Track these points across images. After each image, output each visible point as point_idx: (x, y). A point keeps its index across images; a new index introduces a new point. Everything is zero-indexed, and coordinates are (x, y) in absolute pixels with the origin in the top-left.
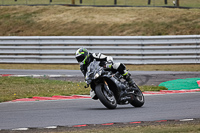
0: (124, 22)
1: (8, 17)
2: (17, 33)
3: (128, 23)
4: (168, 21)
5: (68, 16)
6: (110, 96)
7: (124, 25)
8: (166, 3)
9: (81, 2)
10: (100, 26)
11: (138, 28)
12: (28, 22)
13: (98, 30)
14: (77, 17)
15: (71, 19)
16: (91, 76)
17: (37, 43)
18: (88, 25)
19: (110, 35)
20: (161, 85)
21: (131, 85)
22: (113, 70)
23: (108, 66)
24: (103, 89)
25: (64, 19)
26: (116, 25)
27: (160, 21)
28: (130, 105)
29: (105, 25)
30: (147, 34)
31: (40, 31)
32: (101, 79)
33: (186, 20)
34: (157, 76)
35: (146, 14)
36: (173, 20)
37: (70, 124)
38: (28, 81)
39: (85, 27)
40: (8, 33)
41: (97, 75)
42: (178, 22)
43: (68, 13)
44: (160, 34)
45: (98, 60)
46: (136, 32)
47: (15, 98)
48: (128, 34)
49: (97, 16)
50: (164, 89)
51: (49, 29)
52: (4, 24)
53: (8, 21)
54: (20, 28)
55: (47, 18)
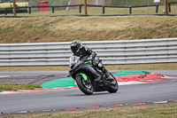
0: (119, 28)
1: (31, 27)
2: (36, 40)
3: (122, 29)
5: (77, 25)
7: (119, 31)
8: (157, 12)
10: (100, 32)
11: (129, 33)
12: (46, 30)
13: (98, 36)
14: (84, 25)
15: (79, 27)
18: (91, 32)
19: (107, 39)
25: (74, 27)
26: (112, 32)
27: (147, 27)
29: (104, 31)
30: (135, 38)
31: (54, 38)
33: (168, 26)
35: (138, 21)
36: (158, 26)
39: (89, 34)
40: (28, 40)
42: (161, 27)
43: (78, 22)
46: (127, 37)
48: (121, 39)
49: (100, 24)
51: (60, 36)
52: (26, 33)
53: (30, 30)
54: (38, 36)
55: (61, 27)
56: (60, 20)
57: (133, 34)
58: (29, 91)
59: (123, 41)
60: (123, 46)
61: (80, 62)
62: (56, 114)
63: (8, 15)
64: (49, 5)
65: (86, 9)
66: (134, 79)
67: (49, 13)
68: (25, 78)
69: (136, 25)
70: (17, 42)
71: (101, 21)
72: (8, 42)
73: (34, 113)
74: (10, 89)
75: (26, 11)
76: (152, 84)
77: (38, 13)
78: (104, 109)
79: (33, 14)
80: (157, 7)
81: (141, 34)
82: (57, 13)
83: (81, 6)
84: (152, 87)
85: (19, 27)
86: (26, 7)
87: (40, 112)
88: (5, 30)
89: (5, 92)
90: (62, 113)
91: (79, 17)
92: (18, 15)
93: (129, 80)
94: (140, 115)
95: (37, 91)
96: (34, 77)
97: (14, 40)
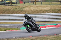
0: (47, 9)
1: (17, 9)
2: (18, 13)
4: (59, 9)
11: (50, 11)
12: (22, 10)
13: (40, 12)
14: (35, 8)
15: (33, 9)
19: (43, 13)
25: (31, 9)
26: (45, 10)
27: (57, 9)
39: (37, 11)
40: (16, 13)
43: (33, 7)
46: (50, 12)
49: (40, 8)
51: (27, 12)
52: (15, 11)
53: (16, 10)
55: (27, 9)
56: (27, 6)
57: (52, 11)
58: (16, 31)
59: (48, 14)
60: (48, 15)
61: (27, 21)
62: (25, 38)
63: (9, 5)
64: (23, 1)
65: (36, 3)
66: (52, 26)
67: (23, 4)
68: (15, 26)
69: (53, 8)
70: (12, 14)
71: (41, 7)
72: (9, 14)
73: (18, 38)
74: (9, 30)
75: (15, 3)
76: (59, 28)
77: (19, 4)
78: (42, 37)
79: (17, 4)
80: (60, 2)
81: (55, 11)
82: (26, 4)
83: (34, 2)
84: (58, 29)
85: (13, 9)
86: (15, 2)
87: (20, 38)
88: (8, 10)
89: (8, 31)
90: (27, 38)
91: (33, 6)
92: (12, 5)
93: (51, 27)
94: (54, 39)
95: (19, 31)
96: (18, 26)
97: (11, 13)
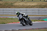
0: (34, 5)
1: (7, 4)
2: (9, 8)
3: (35, 5)
4: (45, 5)
5: (21, 4)
6: (24, 23)
7: (34, 6)
8: (44, 1)
9: (24, 0)
10: (29, 6)
11: (38, 6)
12: (12, 5)
13: (28, 7)
15: (22, 4)
16: (20, 18)
17: (14, 10)
18: (26, 6)
19: (31, 8)
20: (43, 20)
21: (29, 20)
22: (25, 17)
23: (24, 16)
24: (22, 21)
25: (20, 4)
26: (33, 6)
27: (43, 5)
28: (29, 25)
29: (30, 6)
30: (40, 8)
31: (15, 7)
32: (22, 19)
34: (42, 18)
35: (40, 3)
36: (46, 5)
37: (22, 29)
38: (12, 19)
39: (25, 6)
40: (7, 8)
41: (21, 18)
44: (43, 8)
45: (21, 14)
46: (37, 7)
47: (9, 23)
48: (35, 8)
50: (44, 21)
51: (17, 7)
54: (10, 6)
55: (16, 4)
85: (4, 4)
